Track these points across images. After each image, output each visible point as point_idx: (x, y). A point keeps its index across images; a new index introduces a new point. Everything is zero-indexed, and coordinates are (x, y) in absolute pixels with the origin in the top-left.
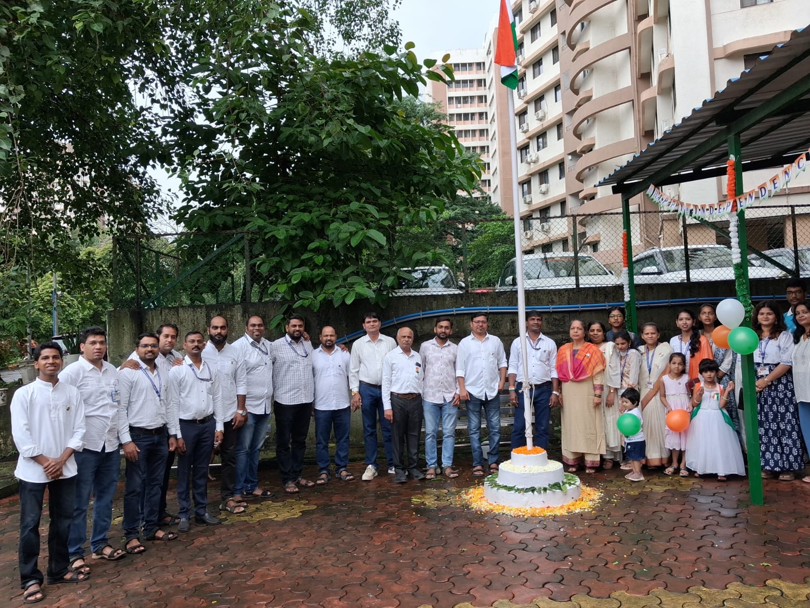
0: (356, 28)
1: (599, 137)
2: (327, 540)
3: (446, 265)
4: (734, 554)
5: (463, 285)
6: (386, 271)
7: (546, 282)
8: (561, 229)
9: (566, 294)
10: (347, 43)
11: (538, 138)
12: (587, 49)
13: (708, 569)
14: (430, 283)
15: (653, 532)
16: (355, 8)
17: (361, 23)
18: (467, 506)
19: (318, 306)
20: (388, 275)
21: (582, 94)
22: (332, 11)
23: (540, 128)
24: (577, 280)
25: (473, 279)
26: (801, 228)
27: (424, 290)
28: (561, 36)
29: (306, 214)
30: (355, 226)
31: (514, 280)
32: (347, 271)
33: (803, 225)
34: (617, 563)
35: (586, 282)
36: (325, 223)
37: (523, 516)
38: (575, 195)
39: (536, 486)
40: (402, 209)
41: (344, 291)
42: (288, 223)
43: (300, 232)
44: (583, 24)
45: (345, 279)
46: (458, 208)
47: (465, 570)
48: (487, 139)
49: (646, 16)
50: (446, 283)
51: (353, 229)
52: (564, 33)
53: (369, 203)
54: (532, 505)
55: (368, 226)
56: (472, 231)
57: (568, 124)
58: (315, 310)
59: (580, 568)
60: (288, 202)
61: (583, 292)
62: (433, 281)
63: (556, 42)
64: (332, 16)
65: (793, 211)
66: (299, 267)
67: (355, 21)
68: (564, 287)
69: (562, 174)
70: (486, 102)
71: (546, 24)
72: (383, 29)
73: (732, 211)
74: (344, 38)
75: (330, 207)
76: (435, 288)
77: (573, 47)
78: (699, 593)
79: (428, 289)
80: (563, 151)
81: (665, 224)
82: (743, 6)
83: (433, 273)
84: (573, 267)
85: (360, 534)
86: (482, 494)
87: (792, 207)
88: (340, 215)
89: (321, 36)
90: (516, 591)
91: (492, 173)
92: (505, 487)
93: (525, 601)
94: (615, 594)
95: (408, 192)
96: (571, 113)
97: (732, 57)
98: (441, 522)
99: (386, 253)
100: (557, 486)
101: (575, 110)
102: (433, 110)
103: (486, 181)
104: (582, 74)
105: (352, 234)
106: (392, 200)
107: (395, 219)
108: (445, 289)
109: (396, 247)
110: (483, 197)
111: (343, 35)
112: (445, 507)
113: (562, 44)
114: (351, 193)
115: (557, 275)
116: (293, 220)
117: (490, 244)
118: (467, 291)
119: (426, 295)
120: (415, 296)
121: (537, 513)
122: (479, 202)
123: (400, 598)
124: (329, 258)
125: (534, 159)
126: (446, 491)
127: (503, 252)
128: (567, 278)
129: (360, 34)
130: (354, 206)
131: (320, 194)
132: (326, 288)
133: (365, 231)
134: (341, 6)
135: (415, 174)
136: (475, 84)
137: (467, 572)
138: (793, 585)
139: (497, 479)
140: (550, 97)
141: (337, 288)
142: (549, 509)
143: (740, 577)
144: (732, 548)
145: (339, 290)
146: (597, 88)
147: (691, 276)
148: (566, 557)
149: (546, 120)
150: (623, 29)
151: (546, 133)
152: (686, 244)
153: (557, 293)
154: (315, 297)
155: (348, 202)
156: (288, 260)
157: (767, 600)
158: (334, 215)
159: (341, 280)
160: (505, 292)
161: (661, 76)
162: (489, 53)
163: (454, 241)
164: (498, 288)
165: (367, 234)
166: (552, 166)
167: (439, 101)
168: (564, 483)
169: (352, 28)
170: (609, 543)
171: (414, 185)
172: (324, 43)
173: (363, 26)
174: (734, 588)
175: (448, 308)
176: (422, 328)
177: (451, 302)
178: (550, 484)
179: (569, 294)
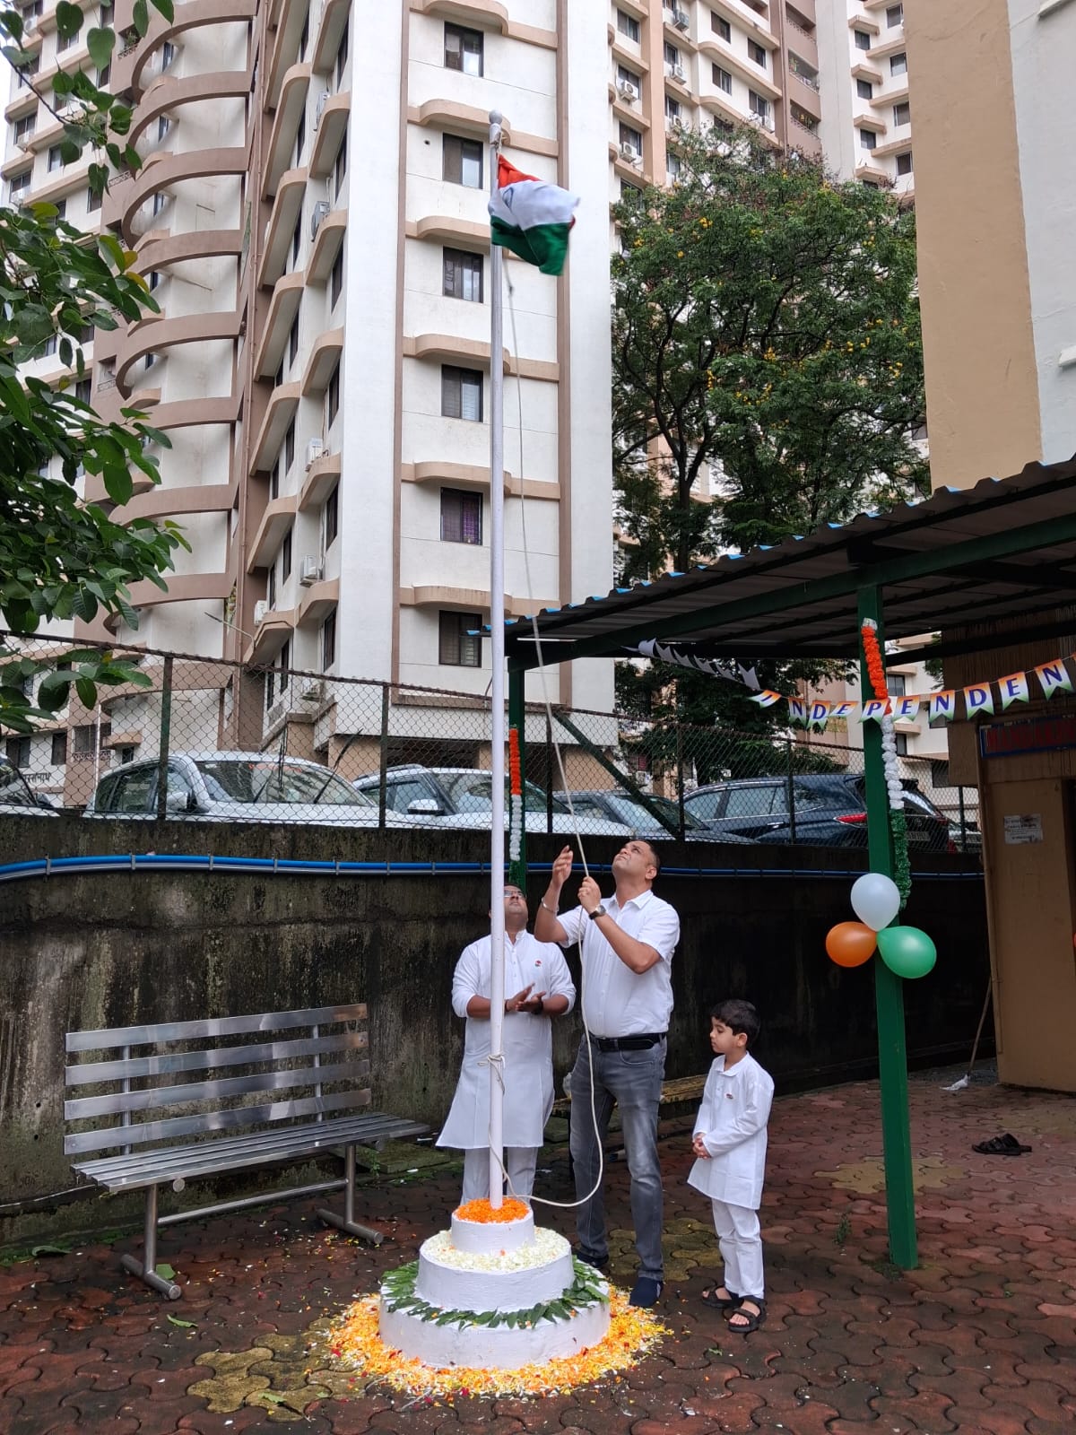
9: (363, 839)
12: (155, 402)
24: (382, 814)
44: (150, 359)
49: (274, 378)
52: (109, 363)
61: (392, 836)
68: (359, 825)
77: (126, 392)
81: (294, 729)
82: (444, 414)
97: (426, 484)
100: (585, 1292)
113: (103, 379)
128: (367, 809)
150: (224, 387)
153: (347, 835)
161: (314, 481)
175: (117, 853)
176: (44, 901)
177: (125, 838)
178: (565, 1290)
179: (370, 839)
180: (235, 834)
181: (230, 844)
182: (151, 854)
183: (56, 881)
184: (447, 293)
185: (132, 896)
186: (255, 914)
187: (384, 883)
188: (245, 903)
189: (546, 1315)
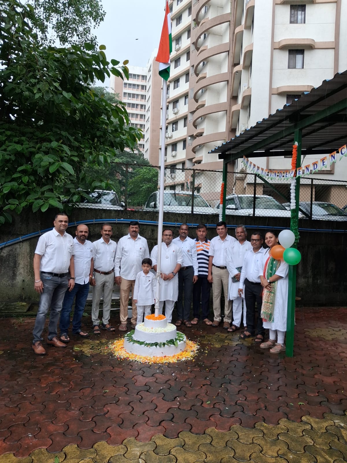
0: (69, 35)
1: (206, 128)
2: (5, 382)
3: (114, 191)
4: (280, 395)
5: (124, 204)
6: (73, 191)
7: (174, 208)
8: (181, 178)
9: (185, 217)
10: (62, 44)
11: (173, 124)
12: (205, 77)
13: (266, 407)
14: (103, 200)
15: (231, 377)
16: (70, 22)
17: (73, 33)
18: (111, 354)
19: (21, 209)
20: (74, 194)
21: (200, 103)
22: (54, 21)
23: (175, 119)
24: (192, 209)
25: (130, 201)
26: (302, 192)
27: (97, 205)
28: (191, 68)
29: (19, 145)
30: (53, 158)
31: (155, 204)
32: (45, 188)
33: (304, 191)
34: (209, 402)
35: (198, 210)
36: (32, 154)
37: (149, 363)
38: (191, 160)
39: (159, 342)
40: (87, 151)
41: (41, 202)
42: (5, 150)
43: (13, 158)
44: (204, 63)
45: (43, 193)
46: (124, 158)
47: (105, 410)
48: (144, 121)
49: (239, 64)
50: (113, 202)
51: (52, 160)
52: (193, 66)
53: (65, 144)
54: (155, 355)
55: (62, 160)
56: (131, 173)
57: (191, 119)
58: (19, 213)
59: (185, 408)
60: (6, 135)
61: (195, 216)
62: (105, 199)
63: (189, 70)
64: (54, 25)
65: (312, 182)
66: (10, 181)
67: (69, 31)
68: (184, 212)
69: (184, 147)
70: (145, 99)
71: (184, 59)
72: (86, 39)
73: (294, 176)
74: (61, 41)
75: (37, 143)
76: (106, 205)
77: (197, 75)
78: (262, 428)
79: (100, 205)
80: (186, 134)
81: (237, 182)
82: (289, 68)
83: (105, 195)
84: (191, 200)
85: (32, 377)
86: (122, 345)
87: (312, 179)
88: (43, 149)
89: (46, 36)
90: (140, 429)
91: (145, 141)
92: (138, 342)
93: (146, 439)
94: (208, 431)
95: (93, 141)
96: (193, 113)
97: (281, 94)
98: (93, 367)
99: (74, 179)
100: (172, 342)
101: (194, 111)
102: (114, 98)
103: (141, 145)
104: (200, 91)
105: (50, 164)
106: (81, 144)
107: (82, 158)
108: (112, 206)
109: (81, 176)
110: (139, 154)
111: (60, 38)
112: (97, 354)
113: (192, 72)
114: (53, 136)
115: (180, 204)
116: (9, 149)
117: (141, 182)
118: (126, 209)
119: (99, 209)
120: (91, 209)
121: (158, 361)
122: (137, 156)
123: (53, 437)
124: (32, 178)
125: (170, 136)
126: (98, 342)
127: (148, 188)
128: (187, 207)
129: (71, 40)
130: (54, 144)
131: (31, 133)
132: (28, 198)
133: (60, 162)
134: (61, 20)
135: (98, 130)
136: (140, 87)
137: (106, 411)
138: (317, 420)
139: (133, 336)
140: (182, 101)
141: (36, 199)
142: (166, 358)
143: (286, 414)
144: (278, 390)
145: (38, 201)
146: (208, 100)
147: (256, 213)
148: (176, 397)
149: (178, 115)
150: (225, 69)
151: (177, 122)
152: (255, 194)
153: (180, 215)
154: (20, 204)
155: (50, 141)
156: (3, 177)
157: (304, 434)
158: (39, 149)
159: (39, 194)
160: (149, 212)
161: (244, 98)
162: (149, 71)
163: (120, 177)
164: (145, 209)
165: (62, 166)
166: (179, 141)
167: (118, 93)
168: (176, 339)
169: (66, 35)
170: (204, 385)
171: (97, 137)
172: (47, 40)
173: (74, 35)
174: (283, 423)
175: (113, 218)
176: (94, 230)
177: (115, 214)
178: (167, 341)
179: (187, 217)
180: (146, 214)
181: (144, 217)
182: (122, 219)
183: (97, 225)
184: (291, 22)
185: (117, 230)
186: (152, 236)
187: (192, 229)
188: (149, 233)
189: (156, 345)
